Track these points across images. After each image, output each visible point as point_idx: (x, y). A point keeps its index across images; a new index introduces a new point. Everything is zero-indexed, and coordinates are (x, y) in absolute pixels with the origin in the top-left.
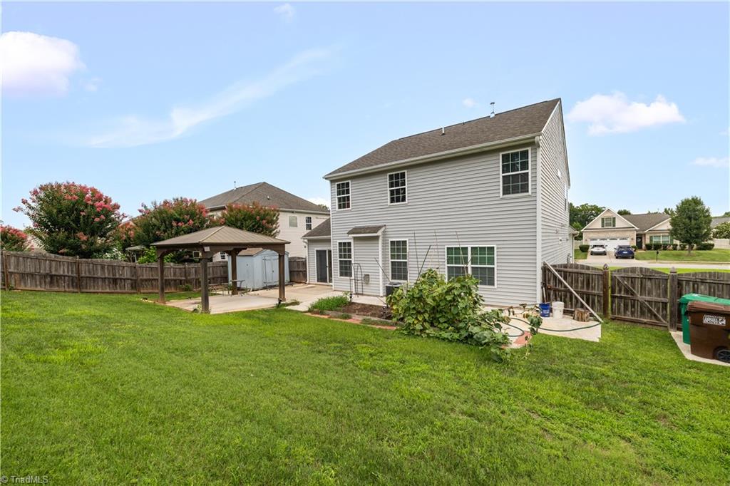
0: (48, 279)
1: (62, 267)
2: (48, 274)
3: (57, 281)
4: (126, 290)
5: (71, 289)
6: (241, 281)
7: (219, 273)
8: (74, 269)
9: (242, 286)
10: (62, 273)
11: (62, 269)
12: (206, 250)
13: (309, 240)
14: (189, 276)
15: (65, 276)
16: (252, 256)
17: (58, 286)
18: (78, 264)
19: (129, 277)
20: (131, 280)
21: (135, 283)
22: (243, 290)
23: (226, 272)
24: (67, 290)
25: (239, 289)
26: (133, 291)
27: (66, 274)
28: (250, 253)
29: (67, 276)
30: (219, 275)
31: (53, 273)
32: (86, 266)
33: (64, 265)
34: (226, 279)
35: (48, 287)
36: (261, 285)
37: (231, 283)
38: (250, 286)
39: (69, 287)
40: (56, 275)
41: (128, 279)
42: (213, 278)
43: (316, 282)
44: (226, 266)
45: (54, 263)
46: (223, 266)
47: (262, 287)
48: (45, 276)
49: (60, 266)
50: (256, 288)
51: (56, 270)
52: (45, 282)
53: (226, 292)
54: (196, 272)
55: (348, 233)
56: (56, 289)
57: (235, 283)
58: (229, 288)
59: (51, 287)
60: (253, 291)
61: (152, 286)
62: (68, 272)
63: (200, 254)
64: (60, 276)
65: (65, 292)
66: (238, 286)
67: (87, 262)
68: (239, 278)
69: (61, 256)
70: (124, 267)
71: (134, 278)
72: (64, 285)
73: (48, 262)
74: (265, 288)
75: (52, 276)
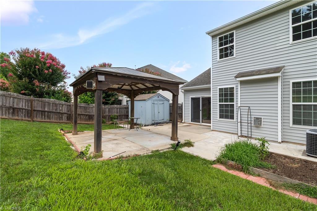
0: (11, 111)
1: (21, 103)
2: (11, 107)
3: (17, 112)
4: (64, 121)
5: (27, 118)
6: (137, 119)
7: (123, 112)
8: (29, 105)
9: (138, 122)
10: (21, 107)
11: (21, 104)
12: (99, 80)
13: (185, 91)
14: (105, 113)
15: (23, 109)
16: (145, 100)
17: (18, 116)
18: (31, 101)
19: (66, 112)
20: (67, 114)
21: (70, 116)
22: (138, 125)
23: (128, 112)
24: (24, 118)
25: (136, 124)
26: (68, 122)
27: (24, 107)
28: (144, 99)
29: (24, 109)
30: (123, 114)
31: (15, 106)
32: (37, 103)
33: (23, 101)
34: (127, 116)
35: (11, 116)
36: (150, 122)
37: (130, 119)
38: (143, 123)
39: (25, 117)
40: (17, 108)
41: (65, 113)
42: (120, 116)
43: (190, 122)
44: (128, 108)
45: (16, 100)
46: (126, 108)
47: (151, 123)
48: (9, 108)
49: (20, 102)
50: (147, 124)
51: (17, 105)
52: (9, 112)
53: (126, 126)
54: (109, 111)
55: (236, 77)
56: (16, 117)
57: (132, 120)
58: (128, 123)
59: (12, 116)
60: (145, 126)
61: (81, 119)
62: (25, 106)
63: (94, 85)
64: (20, 109)
65: (22, 120)
66: (135, 121)
67: (38, 100)
68: (135, 116)
69: (21, 95)
70: (63, 105)
71: (69, 113)
72: (21, 116)
73: (12, 98)
74: (153, 124)
75: (14, 109)
